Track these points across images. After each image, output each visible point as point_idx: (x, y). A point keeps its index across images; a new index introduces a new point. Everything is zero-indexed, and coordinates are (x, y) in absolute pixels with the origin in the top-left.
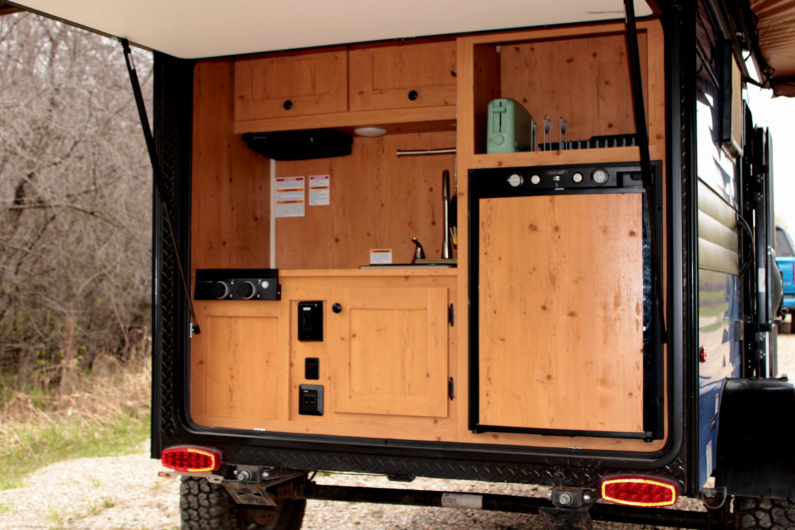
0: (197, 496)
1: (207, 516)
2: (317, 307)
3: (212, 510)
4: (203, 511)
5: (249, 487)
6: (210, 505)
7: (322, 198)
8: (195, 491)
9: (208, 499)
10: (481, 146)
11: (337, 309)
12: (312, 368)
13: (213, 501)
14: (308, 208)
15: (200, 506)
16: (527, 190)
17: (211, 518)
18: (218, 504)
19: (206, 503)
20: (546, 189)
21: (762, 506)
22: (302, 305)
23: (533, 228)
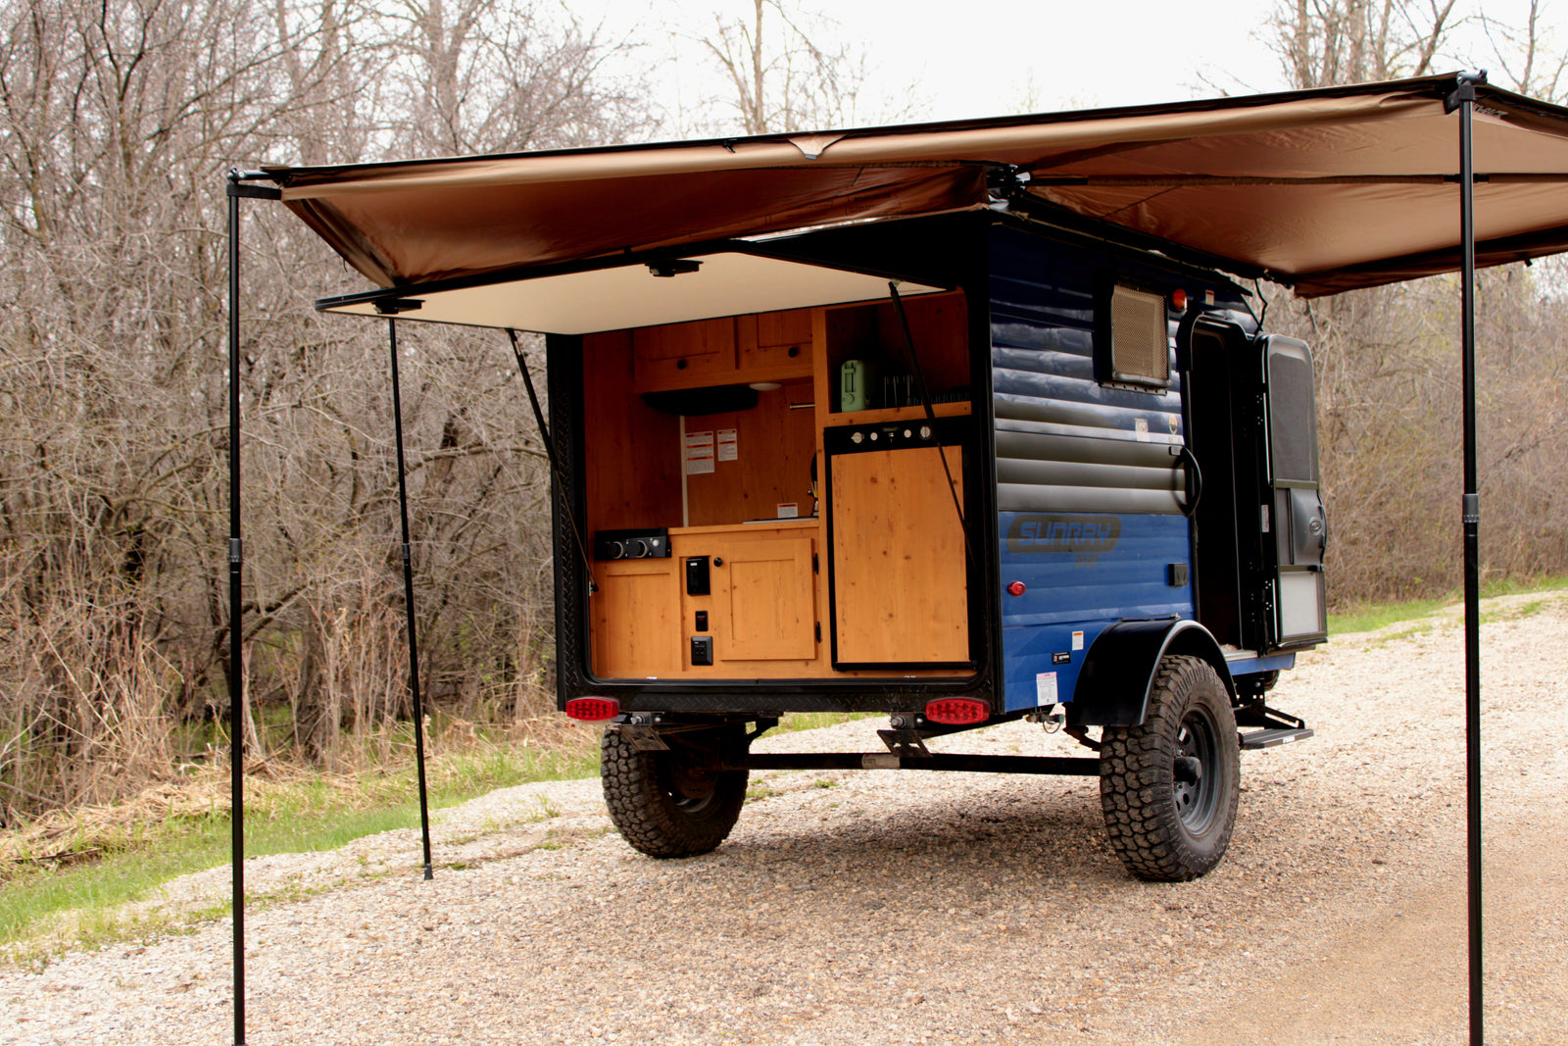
0: (616, 762)
1: (627, 782)
2: (704, 561)
3: (631, 775)
4: (622, 777)
5: (642, 730)
6: (629, 771)
7: (730, 453)
8: (614, 757)
9: (627, 764)
10: (835, 406)
11: (718, 563)
12: (702, 622)
13: (632, 766)
14: (717, 464)
15: (619, 772)
16: (867, 446)
17: (630, 784)
18: (636, 769)
19: (625, 769)
20: (884, 445)
21: (1119, 737)
22: (691, 559)
23: (874, 480)
